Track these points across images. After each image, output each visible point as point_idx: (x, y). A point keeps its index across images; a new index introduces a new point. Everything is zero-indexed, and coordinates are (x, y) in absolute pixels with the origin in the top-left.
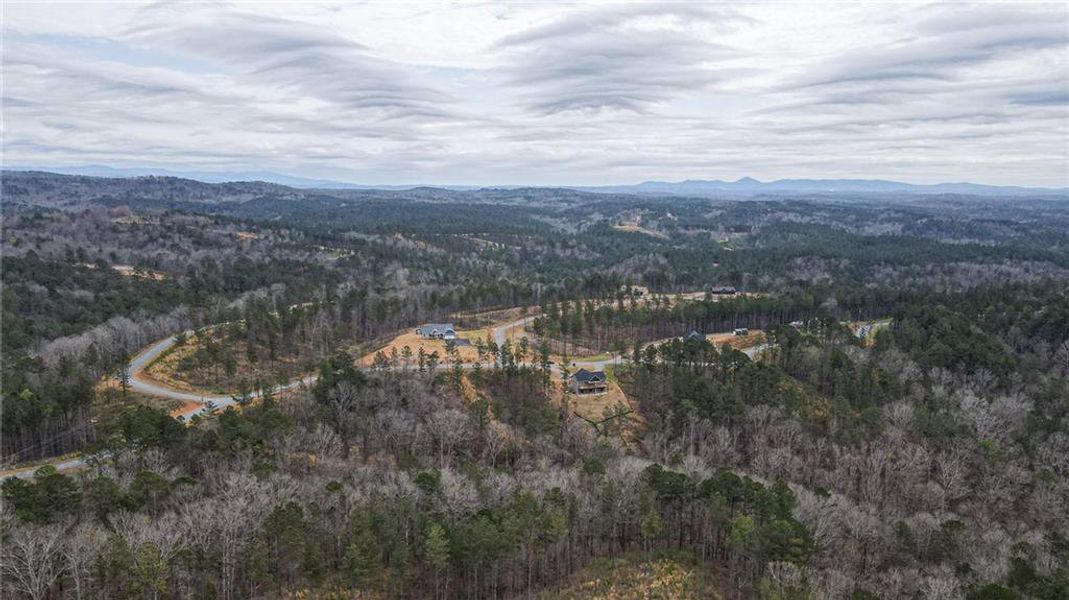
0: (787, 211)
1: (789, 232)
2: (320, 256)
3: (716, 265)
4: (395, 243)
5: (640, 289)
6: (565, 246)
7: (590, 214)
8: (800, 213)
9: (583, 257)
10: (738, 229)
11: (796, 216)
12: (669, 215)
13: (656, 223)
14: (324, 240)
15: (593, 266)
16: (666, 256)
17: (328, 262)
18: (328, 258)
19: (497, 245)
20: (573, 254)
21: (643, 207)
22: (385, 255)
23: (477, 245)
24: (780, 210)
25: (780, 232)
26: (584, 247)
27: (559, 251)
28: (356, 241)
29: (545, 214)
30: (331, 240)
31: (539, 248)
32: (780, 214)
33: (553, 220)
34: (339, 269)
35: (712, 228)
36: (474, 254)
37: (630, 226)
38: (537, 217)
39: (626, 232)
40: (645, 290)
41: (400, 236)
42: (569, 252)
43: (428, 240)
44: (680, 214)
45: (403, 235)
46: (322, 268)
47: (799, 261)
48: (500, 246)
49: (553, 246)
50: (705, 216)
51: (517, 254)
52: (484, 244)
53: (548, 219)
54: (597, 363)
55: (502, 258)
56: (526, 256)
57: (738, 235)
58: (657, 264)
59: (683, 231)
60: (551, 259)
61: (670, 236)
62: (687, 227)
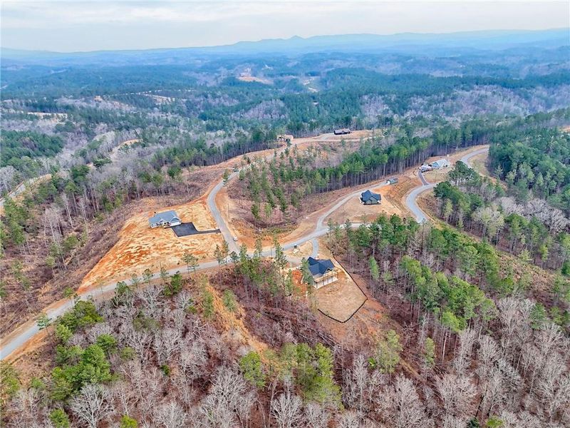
1: (343, 74)
2: (41, 123)
3: (316, 103)
4: (97, 105)
5: (288, 136)
6: (214, 96)
7: (218, 68)
8: (341, 60)
9: (228, 104)
10: (313, 74)
11: (340, 62)
12: (267, 66)
13: (262, 74)
14: (42, 108)
15: (237, 111)
17: (48, 128)
18: (47, 124)
19: (169, 99)
20: (220, 102)
21: (249, 62)
22: (93, 118)
23: (156, 100)
26: (227, 96)
27: (210, 100)
28: (67, 107)
29: (191, 70)
30: (47, 107)
31: (198, 100)
33: (197, 74)
34: (59, 134)
35: (297, 75)
36: (156, 109)
37: (247, 77)
38: (186, 73)
39: (247, 82)
40: (292, 138)
41: (99, 98)
42: (217, 100)
43: (120, 99)
44: (273, 66)
45: (102, 97)
46: (44, 136)
48: (172, 100)
49: (207, 97)
50: (288, 65)
51: (184, 105)
52: (160, 100)
53: (193, 74)
54: (308, 237)
55: (175, 109)
56: (191, 106)
57: (313, 78)
58: (279, 107)
59: (280, 78)
60: (207, 107)
61: (274, 82)
62: (282, 75)
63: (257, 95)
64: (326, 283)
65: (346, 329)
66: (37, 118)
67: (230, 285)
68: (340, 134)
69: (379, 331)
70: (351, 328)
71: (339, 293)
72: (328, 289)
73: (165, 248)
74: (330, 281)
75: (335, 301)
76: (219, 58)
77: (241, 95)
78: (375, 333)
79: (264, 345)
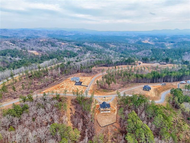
0: (185, 38)
1: (185, 43)
3: (164, 53)
4: (93, 46)
5: (140, 62)
6: (129, 46)
7: (139, 38)
8: (188, 38)
9: (133, 49)
10: (172, 42)
11: (187, 39)
12: (156, 38)
13: (152, 41)
14: (78, 45)
15: (135, 52)
16: (152, 50)
18: (76, 49)
20: (131, 48)
21: (151, 36)
24: (183, 37)
25: (183, 44)
26: (134, 47)
27: (128, 48)
31: (123, 47)
32: (183, 38)
34: (78, 52)
35: (165, 42)
36: (109, 48)
37: (146, 41)
38: (127, 39)
39: (144, 43)
40: (142, 63)
41: (95, 44)
42: (130, 48)
43: (100, 45)
44: (159, 38)
46: (73, 52)
47: (186, 53)
48: (115, 46)
49: (127, 46)
50: (165, 39)
51: (118, 48)
52: (112, 46)
53: (129, 39)
54: (113, 95)
55: (114, 49)
56: (120, 49)
57: (171, 44)
58: (149, 52)
59: (158, 43)
60: (126, 50)
61: (155, 44)
62: (159, 42)
63: (145, 47)
64: (105, 112)
65: (101, 130)
66: (75, 47)
67: (76, 103)
68: (162, 64)
69: (112, 135)
70: (103, 130)
71: (107, 117)
72: (104, 114)
73: (68, 87)
74: (107, 112)
75: (104, 119)
76: (142, 35)
77: (139, 47)
78: (110, 135)
79: (72, 124)
